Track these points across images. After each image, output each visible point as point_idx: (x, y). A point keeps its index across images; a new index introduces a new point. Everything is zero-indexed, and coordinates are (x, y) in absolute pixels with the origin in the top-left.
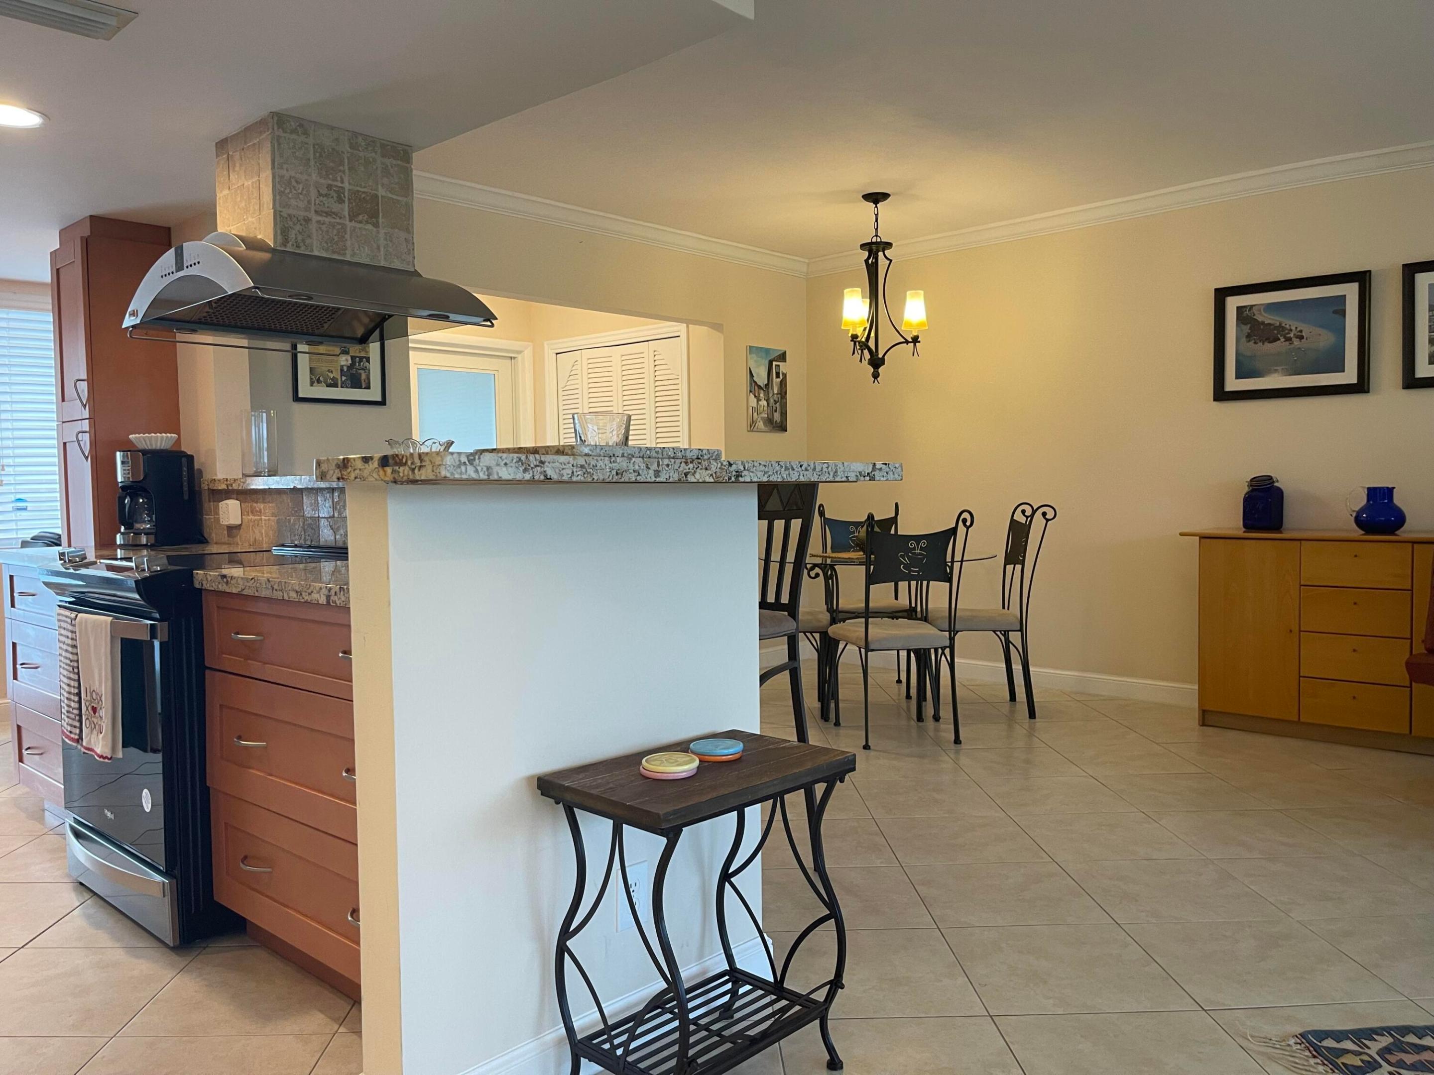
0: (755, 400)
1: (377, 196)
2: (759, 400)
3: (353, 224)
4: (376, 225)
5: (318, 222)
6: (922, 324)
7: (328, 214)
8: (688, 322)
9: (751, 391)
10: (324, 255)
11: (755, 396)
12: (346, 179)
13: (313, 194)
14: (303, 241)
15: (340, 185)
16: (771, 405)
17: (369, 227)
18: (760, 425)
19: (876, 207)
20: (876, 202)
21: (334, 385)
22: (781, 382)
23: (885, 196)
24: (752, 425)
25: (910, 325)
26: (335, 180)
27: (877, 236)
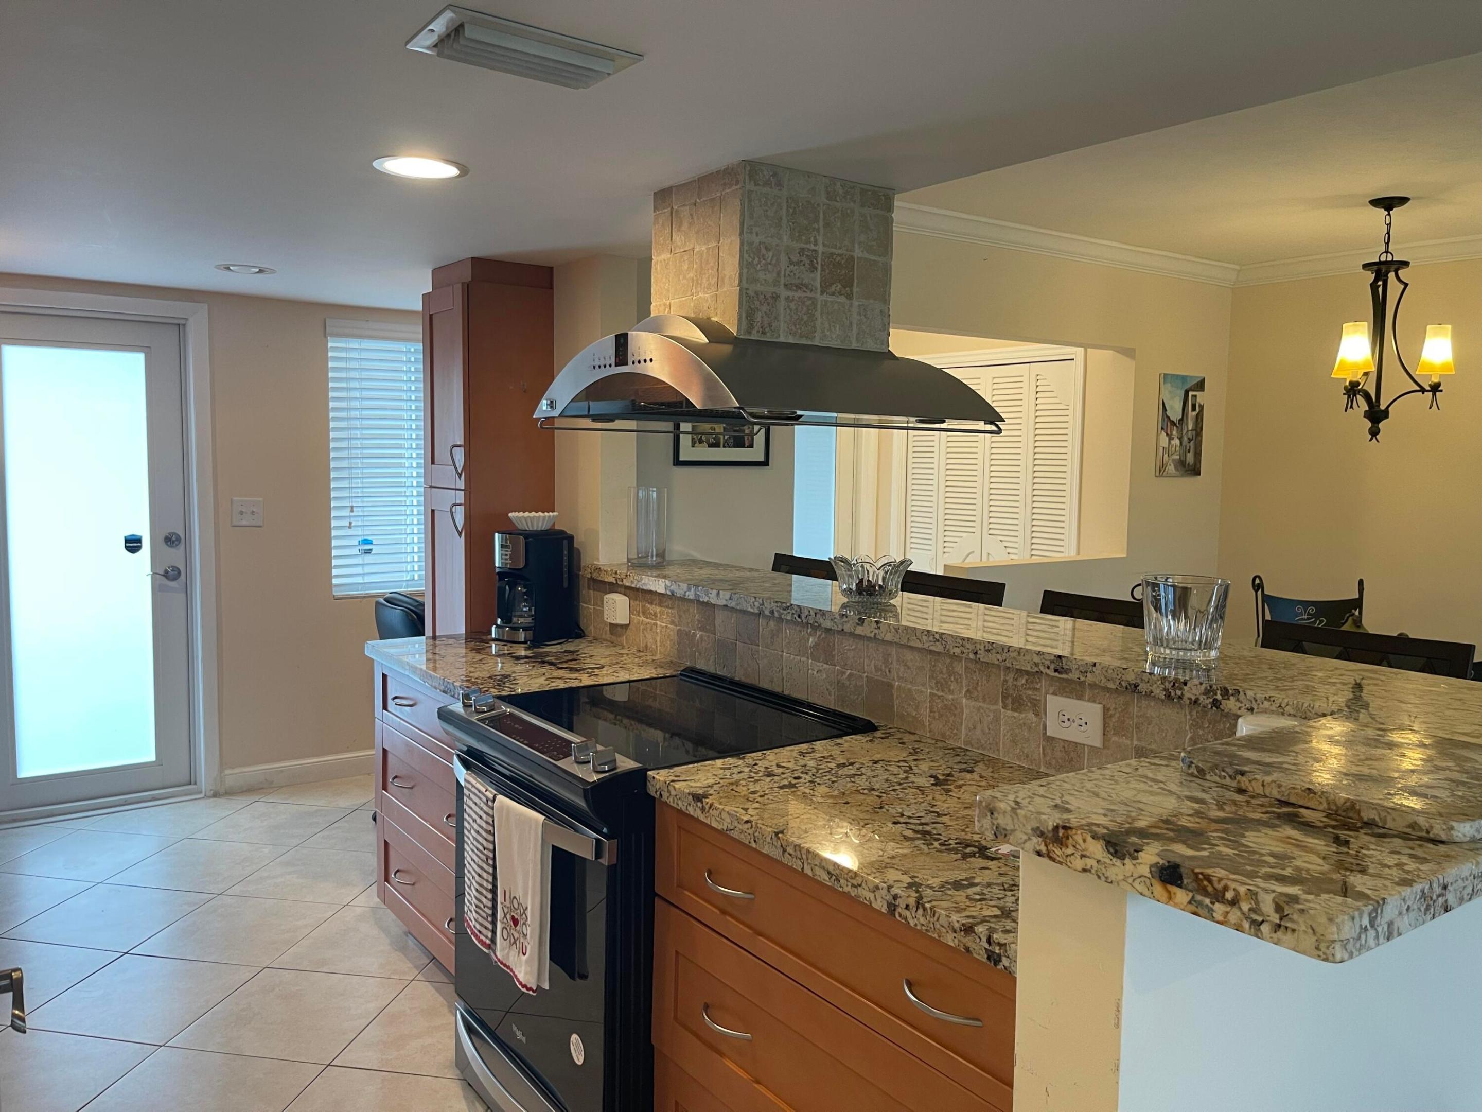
0: (1167, 439)
1: (852, 258)
2: (1171, 438)
3: (825, 297)
4: (849, 297)
5: (787, 298)
6: (1445, 367)
7: (798, 287)
9: (1162, 429)
10: (791, 340)
11: (1167, 434)
12: (820, 240)
13: (784, 259)
14: (770, 325)
15: (813, 247)
16: (1184, 444)
17: (842, 299)
18: (1171, 468)
19: (1389, 214)
20: (1389, 208)
21: (716, 445)
22: (1197, 415)
23: (1403, 200)
24: (1161, 470)
25: (1432, 367)
26: (808, 242)
27: (1387, 252)
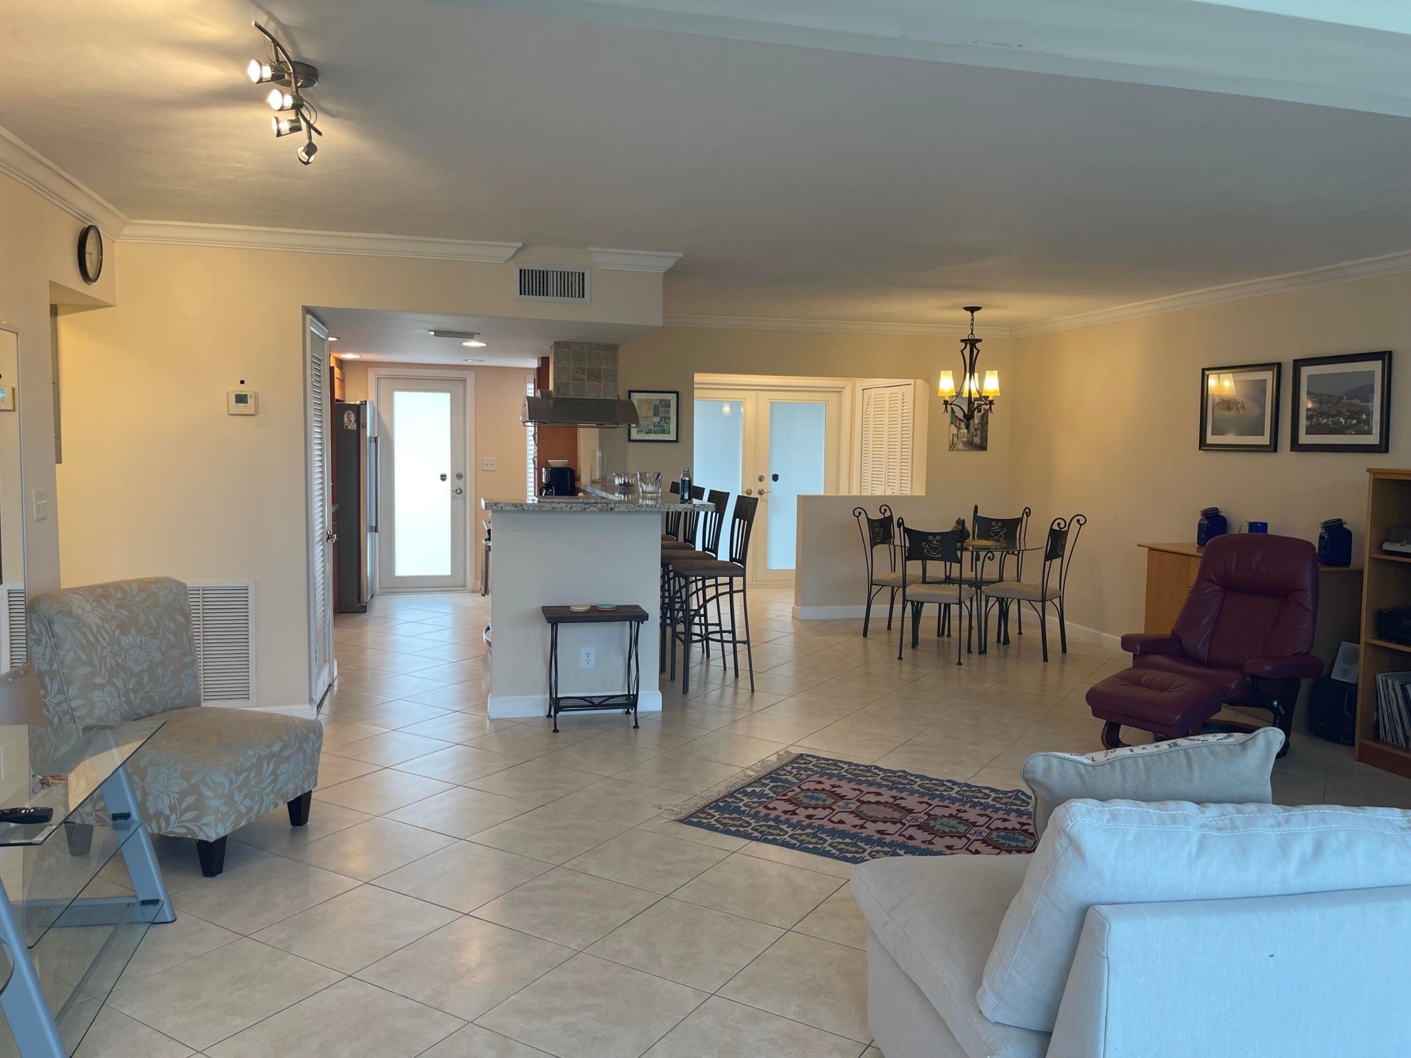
0: (956, 429)
1: (600, 369)
2: (959, 428)
3: (589, 382)
4: (599, 382)
5: (573, 384)
7: (577, 380)
8: (915, 379)
9: (952, 423)
10: (575, 397)
11: (956, 426)
12: (586, 364)
13: (571, 372)
14: (566, 393)
15: (583, 366)
16: (971, 431)
17: (596, 383)
18: (961, 446)
19: (972, 315)
20: (972, 312)
22: (982, 416)
23: (978, 309)
24: (952, 447)
25: (990, 391)
26: (581, 365)
27: (972, 334)
